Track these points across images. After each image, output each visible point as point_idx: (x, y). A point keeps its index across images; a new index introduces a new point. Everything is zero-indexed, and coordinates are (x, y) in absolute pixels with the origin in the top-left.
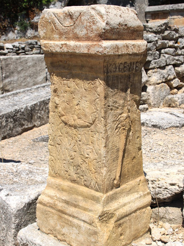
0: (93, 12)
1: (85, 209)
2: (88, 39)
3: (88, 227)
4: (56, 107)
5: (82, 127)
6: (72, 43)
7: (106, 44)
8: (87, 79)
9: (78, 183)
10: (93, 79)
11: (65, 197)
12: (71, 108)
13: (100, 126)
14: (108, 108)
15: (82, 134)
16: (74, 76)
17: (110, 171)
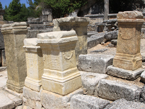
0: (134, 13)
1: (128, 59)
2: (132, 18)
3: (130, 63)
4: (120, 35)
5: (128, 39)
6: (128, 19)
7: (137, 19)
8: (131, 28)
9: (126, 53)
10: (132, 28)
11: (122, 57)
12: (125, 35)
13: (134, 39)
14: (136, 35)
15: (128, 41)
16: (126, 27)
17: (135, 50)
